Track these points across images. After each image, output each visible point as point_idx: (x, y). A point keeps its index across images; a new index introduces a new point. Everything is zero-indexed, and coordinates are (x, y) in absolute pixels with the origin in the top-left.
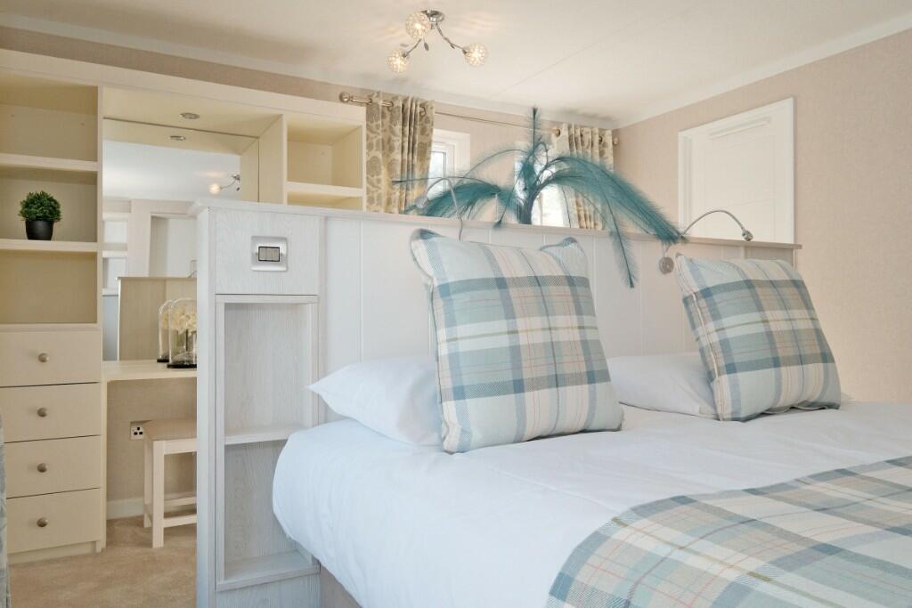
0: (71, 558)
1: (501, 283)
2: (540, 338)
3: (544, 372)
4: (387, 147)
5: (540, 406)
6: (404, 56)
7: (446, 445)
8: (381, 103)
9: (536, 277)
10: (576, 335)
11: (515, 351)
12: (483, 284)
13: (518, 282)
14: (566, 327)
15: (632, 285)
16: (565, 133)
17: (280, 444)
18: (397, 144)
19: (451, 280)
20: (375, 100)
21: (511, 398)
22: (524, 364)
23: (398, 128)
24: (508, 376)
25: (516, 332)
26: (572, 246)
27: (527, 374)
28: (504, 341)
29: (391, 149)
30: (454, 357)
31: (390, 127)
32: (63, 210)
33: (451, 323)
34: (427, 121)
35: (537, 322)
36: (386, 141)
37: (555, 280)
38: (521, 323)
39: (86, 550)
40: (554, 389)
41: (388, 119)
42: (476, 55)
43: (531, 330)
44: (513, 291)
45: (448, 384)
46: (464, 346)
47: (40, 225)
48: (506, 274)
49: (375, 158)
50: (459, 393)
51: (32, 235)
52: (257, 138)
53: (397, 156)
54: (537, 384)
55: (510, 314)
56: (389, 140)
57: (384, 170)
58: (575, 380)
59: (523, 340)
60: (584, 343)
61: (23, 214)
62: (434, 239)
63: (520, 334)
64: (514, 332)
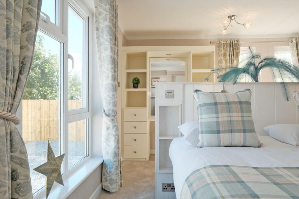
0: (141, 161)
1: (216, 104)
2: (226, 119)
3: (227, 128)
4: (225, 55)
5: (225, 138)
6: (225, 29)
7: (198, 145)
8: (222, 42)
9: (228, 102)
10: (240, 119)
11: (218, 123)
12: (210, 104)
13: (221, 103)
14: (236, 116)
15: (288, 100)
16: (294, 41)
17: (172, 140)
18: (228, 54)
19: (202, 103)
20: (221, 42)
21: (216, 135)
22: (220, 126)
23: (228, 49)
24: (215, 129)
25: (219, 117)
26: (247, 92)
27: (221, 129)
28: (215, 120)
29: (226, 56)
30: (201, 123)
31: (226, 49)
32: (140, 81)
33: (201, 114)
34: (239, 45)
35: (226, 114)
36: (225, 53)
37: (235, 103)
38: (220, 115)
39: (144, 160)
40: (231, 134)
41: (225, 47)
42: (248, 25)
43: (224, 117)
44: (219, 106)
45: (200, 130)
46: (203, 120)
47: (136, 85)
48: (218, 101)
49: (221, 59)
50: (202, 133)
51: (134, 87)
52: (187, 57)
53: (228, 58)
54: (224, 132)
55: (217, 112)
56: (226, 53)
57: (224, 62)
58: (239, 131)
59: (220, 119)
60: (243, 121)
61: (133, 82)
62: (199, 92)
63: (219, 118)
64: (217, 117)
